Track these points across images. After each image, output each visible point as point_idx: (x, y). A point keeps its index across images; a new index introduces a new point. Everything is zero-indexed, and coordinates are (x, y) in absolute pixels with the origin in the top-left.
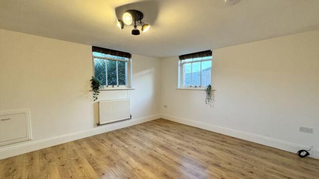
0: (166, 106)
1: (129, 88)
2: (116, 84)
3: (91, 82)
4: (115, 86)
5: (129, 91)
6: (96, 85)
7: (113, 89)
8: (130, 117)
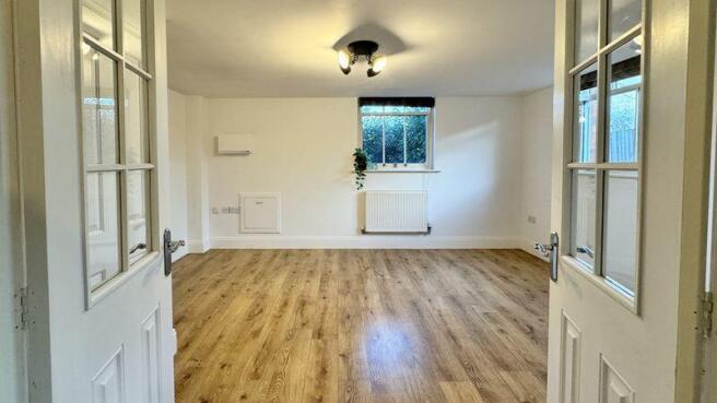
0: (532, 220)
1: (431, 170)
2: (402, 162)
3: (355, 157)
4: (399, 165)
5: (426, 175)
6: (361, 164)
7: (395, 169)
8: (426, 230)
